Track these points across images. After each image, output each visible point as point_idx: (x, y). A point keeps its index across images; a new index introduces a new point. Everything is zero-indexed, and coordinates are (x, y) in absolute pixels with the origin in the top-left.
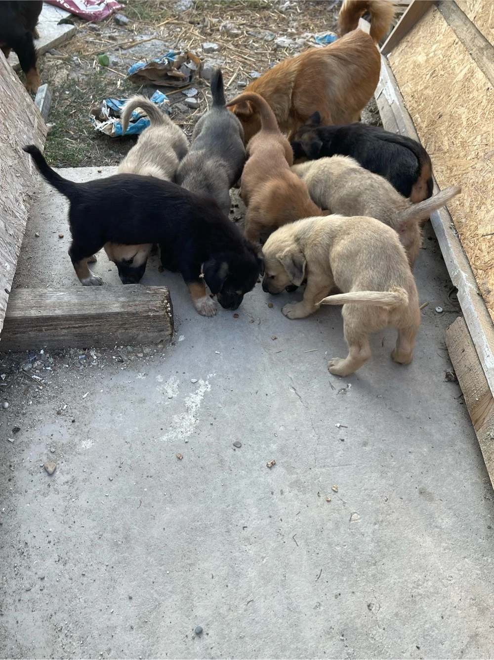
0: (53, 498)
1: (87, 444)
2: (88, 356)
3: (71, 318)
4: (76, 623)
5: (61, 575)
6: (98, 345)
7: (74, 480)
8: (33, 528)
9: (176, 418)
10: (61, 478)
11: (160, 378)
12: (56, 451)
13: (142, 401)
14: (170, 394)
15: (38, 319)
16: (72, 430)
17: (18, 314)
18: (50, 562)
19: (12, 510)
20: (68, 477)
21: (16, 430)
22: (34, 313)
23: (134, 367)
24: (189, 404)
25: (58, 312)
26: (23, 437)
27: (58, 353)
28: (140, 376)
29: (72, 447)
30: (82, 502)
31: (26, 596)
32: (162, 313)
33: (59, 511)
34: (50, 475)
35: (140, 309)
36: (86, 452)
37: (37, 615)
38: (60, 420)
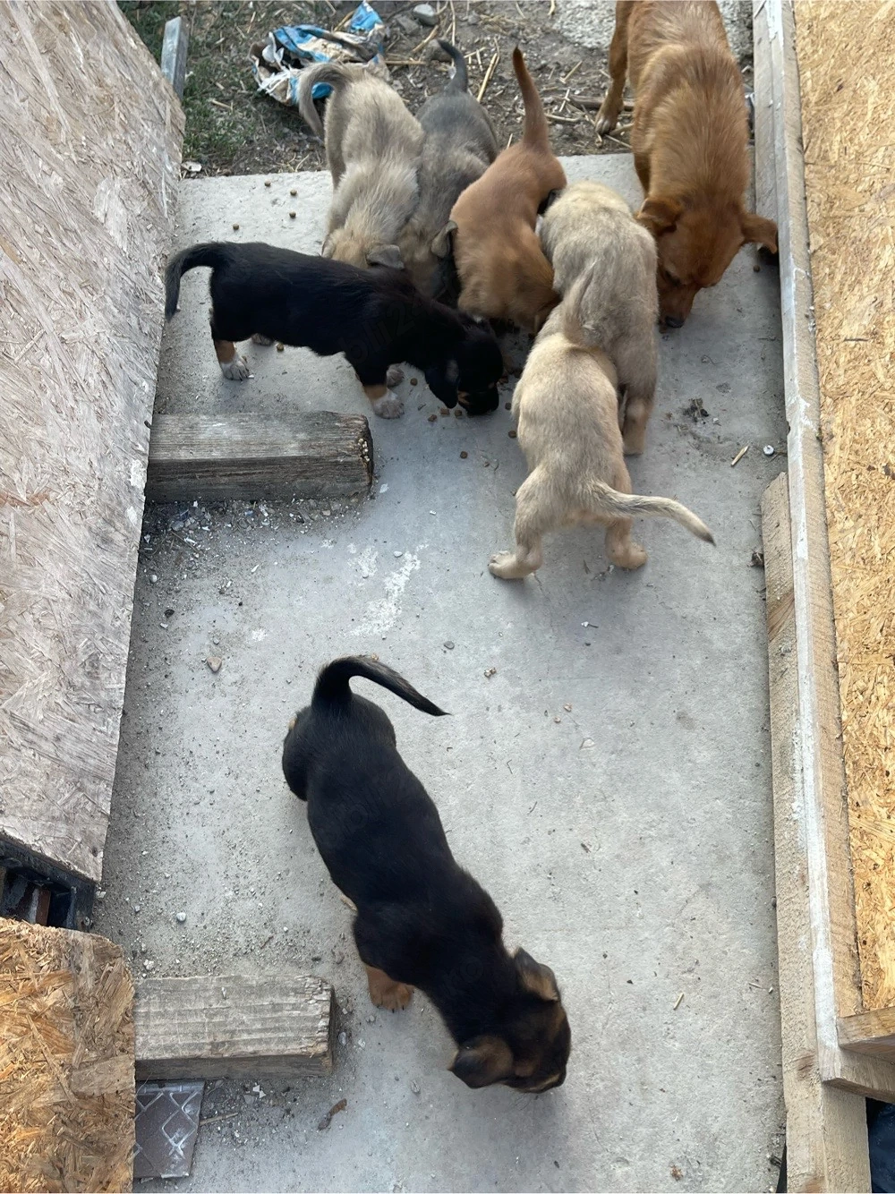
0: (219, 702)
1: (258, 635)
2: (257, 513)
3: (233, 463)
4: (252, 841)
5: (233, 790)
6: (269, 497)
7: (243, 680)
8: (198, 735)
9: (372, 607)
10: (228, 677)
11: (352, 548)
12: (220, 643)
13: (329, 580)
14: (366, 571)
15: (189, 464)
16: (240, 616)
17: (163, 455)
18: (219, 775)
19: (172, 713)
20: (237, 677)
21: (169, 613)
22: (184, 455)
23: (318, 529)
24: (389, 586)
25: (216, 455)
26: (179, 621)
27: (217, 506)
28: (326, 544)
29: (239, 638)
30: (254, 707)
31: (195, 810)
32: (357, 458)
33: (227, 717)
34: (215, 672)
35: (324, 452)
36: (258, 646)
37: (208, 830)
38: (223, 602)
